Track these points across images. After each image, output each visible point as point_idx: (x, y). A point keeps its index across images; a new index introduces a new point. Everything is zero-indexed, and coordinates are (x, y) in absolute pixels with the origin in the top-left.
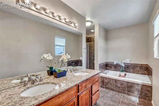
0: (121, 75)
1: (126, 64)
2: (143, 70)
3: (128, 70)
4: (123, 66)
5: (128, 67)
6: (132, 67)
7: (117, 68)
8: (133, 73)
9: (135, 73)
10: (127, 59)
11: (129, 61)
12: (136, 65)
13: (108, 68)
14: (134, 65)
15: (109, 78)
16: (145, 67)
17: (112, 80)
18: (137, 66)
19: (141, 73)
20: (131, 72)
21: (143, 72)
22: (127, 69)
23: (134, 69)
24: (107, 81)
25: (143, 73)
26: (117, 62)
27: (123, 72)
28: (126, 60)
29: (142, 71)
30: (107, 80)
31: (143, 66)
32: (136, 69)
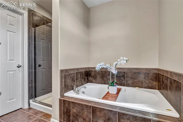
0: (110, 92)
1: (121, 71)
2: (151, 81)
3: (123, 82)
4: (114, 73)
5: (124, 76)
6: (131, 75)
7: (105, 79)
8: (133, 87)
9: (135, 87)
10: (122, 58)
11: (125, 62)
12: (138, 71)
13: (90, 79)
14: (135, 71)
15: (79, 104)
16: (153, 73)
17: (85, 110)
18: (139, 73)
19: (146, 85)
20: (129, 84)
21: (150, 83)
22: (123, 79)
23: (135, 79)
24: (75, 111)
25: (150, 85)
26: (101, 64)
27: (114, 85)
28: (119, 60)
29: (147, 82)
30: (76, 108)
31: (150, 71)
32: (139, 78)
